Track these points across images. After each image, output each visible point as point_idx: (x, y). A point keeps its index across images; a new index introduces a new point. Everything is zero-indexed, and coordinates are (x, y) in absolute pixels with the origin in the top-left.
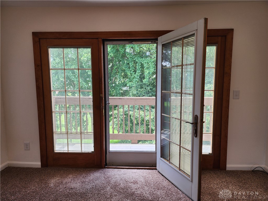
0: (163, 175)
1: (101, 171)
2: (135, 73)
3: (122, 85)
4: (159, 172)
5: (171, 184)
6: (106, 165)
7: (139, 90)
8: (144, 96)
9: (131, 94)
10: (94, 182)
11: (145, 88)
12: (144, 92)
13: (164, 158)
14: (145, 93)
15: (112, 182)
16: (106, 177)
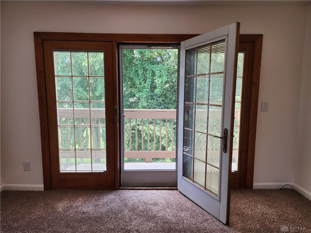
0: (185, 196)
1: (115, 193)
2: (145, 82)
3: (130, 95)
4: (180, 192)
5: (195, 204)
6: (120, 186)
7: (150, 101)
8: (155, 108)
9: (140, 106)
10: (108, 205)
11: (157, 100)
12: (155, 103)
13: (186, 177)
14: (156, 105)
15: (129, 204)
16: (122, 200)
